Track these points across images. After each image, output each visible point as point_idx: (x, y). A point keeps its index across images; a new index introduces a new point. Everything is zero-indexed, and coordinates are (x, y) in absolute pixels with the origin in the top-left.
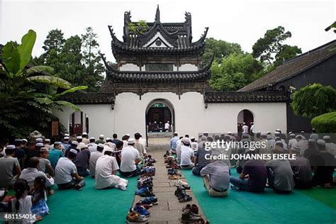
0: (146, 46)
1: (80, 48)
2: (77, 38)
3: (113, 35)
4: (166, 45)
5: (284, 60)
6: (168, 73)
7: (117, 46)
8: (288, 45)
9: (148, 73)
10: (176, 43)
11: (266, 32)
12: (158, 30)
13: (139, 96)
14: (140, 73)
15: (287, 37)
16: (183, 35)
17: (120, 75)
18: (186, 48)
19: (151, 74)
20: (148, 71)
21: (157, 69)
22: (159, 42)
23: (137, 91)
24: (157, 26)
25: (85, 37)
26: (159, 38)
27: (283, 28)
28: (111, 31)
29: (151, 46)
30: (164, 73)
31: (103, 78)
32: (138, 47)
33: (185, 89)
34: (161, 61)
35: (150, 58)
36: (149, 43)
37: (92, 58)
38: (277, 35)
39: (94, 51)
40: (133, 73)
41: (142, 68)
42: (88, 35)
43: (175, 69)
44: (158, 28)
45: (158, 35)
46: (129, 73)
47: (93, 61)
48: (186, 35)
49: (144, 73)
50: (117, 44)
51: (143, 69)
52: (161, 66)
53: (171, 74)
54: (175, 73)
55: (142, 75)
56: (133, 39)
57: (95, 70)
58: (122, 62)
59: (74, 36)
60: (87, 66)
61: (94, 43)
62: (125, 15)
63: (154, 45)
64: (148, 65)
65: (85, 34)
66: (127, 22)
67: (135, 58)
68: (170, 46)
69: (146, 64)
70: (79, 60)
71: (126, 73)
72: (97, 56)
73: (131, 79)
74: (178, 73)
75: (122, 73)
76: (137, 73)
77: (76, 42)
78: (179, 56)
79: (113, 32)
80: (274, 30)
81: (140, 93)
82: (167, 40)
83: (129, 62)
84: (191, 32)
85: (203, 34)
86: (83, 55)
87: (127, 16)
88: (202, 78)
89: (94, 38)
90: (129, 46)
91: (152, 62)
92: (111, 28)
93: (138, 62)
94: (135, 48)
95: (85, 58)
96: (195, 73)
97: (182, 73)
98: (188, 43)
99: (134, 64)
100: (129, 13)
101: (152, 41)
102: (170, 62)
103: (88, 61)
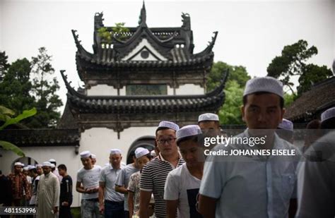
0: (126, 58)
1: (28, 75)
2: (25, 61)
3: (78, 43)
4: (155, 57)
5: (313, 83)
6: (160, 99)
7: (84, 59)
8: (315, 64)
9: (129, 99)
10: (171, 55)
11: (283, 49)
12: (144, 36)
13: (116, 133)
14: (118, 98)
15: (312, 53)
16: (180, 44)
17: (88, 101)
18: (185, 61)
19: (135, 99)
20: (130, 96)
21: (144, 93)
22: (145, 53)
23: (114, 125)
24: (142, 31)
25: (36, 60)
26: (145, 47)
27: (306, 42)
28: (76, 37)
29: (135, 59)
30: (155, 99)
31: (58, 114)
32: (115, 60)
33: (186, 121)
34: (149, 80)
35: (132, 77)
36: (131, 55)
37: (44, 88)
38: (298, 52)
39: (48, 77)
40: (107, 98)
41: (121, 90)
42: (40, 57)
43: (170, 92)
44: (144, 32)
45: (144, 43)
46: (102, 98)
47: (45, 91)
48: (184, 44)
49: (124, 99)
50: (83, 56)
51: (123, 92)
52: (149, 87)
53: (165, 99)
54: (171, 98)
55: (121, 101)
56: (107, 50)
57: (48, 105)
58: (91, 82)
59: (21, 59)
60: (38, 98)
61: (48, 68)
62: (96, 17)
63: (139, 58)
64: (129, 87)
65: (36, 56)
66: (98, 26)
67: (110, 76)
68: (162, 58)
69: (127, 85)
70: (27, 91)
71: (97, 98)
72: (51, 85)
73: (105, 106)
74: (175, 98)
75: (91, 98)
76: (113, 98)
77: (23, 67)
78: (175, 73)
79: (79, 39)
80: (293, 45)
81: (119, 129)
82: (157, 49)
83: (100, 82)
84: (192, 39)
85: (211, 41)
86: (33, 84)
87: (98, 20)
88: (212, 104)
89: (48, 61)
90: (101, 59)
91: (135, 82)
92: (76, 34)
93: (115, 82)
94: (110, 61)
95: (35, 87)
96: (200, 97)
97: (182, 98)
98: (189, 55)
99: (109, 85)
100: (101, 15)
101: (135, 51)
102: (163, 82)
103: (40, 93)
